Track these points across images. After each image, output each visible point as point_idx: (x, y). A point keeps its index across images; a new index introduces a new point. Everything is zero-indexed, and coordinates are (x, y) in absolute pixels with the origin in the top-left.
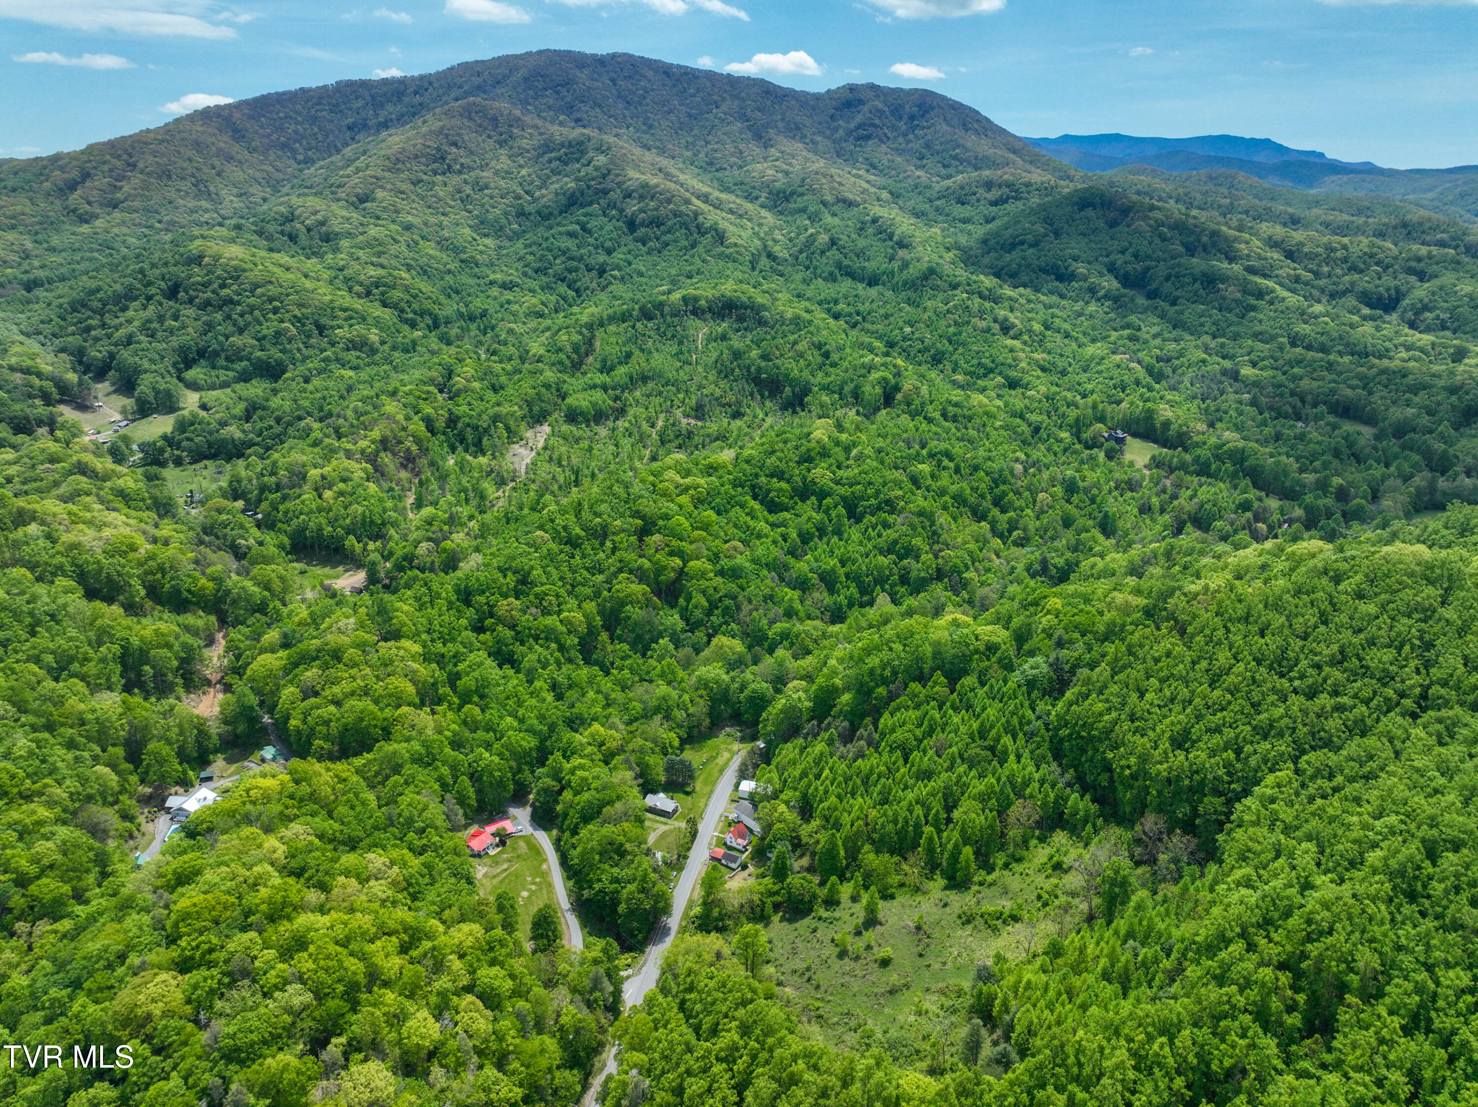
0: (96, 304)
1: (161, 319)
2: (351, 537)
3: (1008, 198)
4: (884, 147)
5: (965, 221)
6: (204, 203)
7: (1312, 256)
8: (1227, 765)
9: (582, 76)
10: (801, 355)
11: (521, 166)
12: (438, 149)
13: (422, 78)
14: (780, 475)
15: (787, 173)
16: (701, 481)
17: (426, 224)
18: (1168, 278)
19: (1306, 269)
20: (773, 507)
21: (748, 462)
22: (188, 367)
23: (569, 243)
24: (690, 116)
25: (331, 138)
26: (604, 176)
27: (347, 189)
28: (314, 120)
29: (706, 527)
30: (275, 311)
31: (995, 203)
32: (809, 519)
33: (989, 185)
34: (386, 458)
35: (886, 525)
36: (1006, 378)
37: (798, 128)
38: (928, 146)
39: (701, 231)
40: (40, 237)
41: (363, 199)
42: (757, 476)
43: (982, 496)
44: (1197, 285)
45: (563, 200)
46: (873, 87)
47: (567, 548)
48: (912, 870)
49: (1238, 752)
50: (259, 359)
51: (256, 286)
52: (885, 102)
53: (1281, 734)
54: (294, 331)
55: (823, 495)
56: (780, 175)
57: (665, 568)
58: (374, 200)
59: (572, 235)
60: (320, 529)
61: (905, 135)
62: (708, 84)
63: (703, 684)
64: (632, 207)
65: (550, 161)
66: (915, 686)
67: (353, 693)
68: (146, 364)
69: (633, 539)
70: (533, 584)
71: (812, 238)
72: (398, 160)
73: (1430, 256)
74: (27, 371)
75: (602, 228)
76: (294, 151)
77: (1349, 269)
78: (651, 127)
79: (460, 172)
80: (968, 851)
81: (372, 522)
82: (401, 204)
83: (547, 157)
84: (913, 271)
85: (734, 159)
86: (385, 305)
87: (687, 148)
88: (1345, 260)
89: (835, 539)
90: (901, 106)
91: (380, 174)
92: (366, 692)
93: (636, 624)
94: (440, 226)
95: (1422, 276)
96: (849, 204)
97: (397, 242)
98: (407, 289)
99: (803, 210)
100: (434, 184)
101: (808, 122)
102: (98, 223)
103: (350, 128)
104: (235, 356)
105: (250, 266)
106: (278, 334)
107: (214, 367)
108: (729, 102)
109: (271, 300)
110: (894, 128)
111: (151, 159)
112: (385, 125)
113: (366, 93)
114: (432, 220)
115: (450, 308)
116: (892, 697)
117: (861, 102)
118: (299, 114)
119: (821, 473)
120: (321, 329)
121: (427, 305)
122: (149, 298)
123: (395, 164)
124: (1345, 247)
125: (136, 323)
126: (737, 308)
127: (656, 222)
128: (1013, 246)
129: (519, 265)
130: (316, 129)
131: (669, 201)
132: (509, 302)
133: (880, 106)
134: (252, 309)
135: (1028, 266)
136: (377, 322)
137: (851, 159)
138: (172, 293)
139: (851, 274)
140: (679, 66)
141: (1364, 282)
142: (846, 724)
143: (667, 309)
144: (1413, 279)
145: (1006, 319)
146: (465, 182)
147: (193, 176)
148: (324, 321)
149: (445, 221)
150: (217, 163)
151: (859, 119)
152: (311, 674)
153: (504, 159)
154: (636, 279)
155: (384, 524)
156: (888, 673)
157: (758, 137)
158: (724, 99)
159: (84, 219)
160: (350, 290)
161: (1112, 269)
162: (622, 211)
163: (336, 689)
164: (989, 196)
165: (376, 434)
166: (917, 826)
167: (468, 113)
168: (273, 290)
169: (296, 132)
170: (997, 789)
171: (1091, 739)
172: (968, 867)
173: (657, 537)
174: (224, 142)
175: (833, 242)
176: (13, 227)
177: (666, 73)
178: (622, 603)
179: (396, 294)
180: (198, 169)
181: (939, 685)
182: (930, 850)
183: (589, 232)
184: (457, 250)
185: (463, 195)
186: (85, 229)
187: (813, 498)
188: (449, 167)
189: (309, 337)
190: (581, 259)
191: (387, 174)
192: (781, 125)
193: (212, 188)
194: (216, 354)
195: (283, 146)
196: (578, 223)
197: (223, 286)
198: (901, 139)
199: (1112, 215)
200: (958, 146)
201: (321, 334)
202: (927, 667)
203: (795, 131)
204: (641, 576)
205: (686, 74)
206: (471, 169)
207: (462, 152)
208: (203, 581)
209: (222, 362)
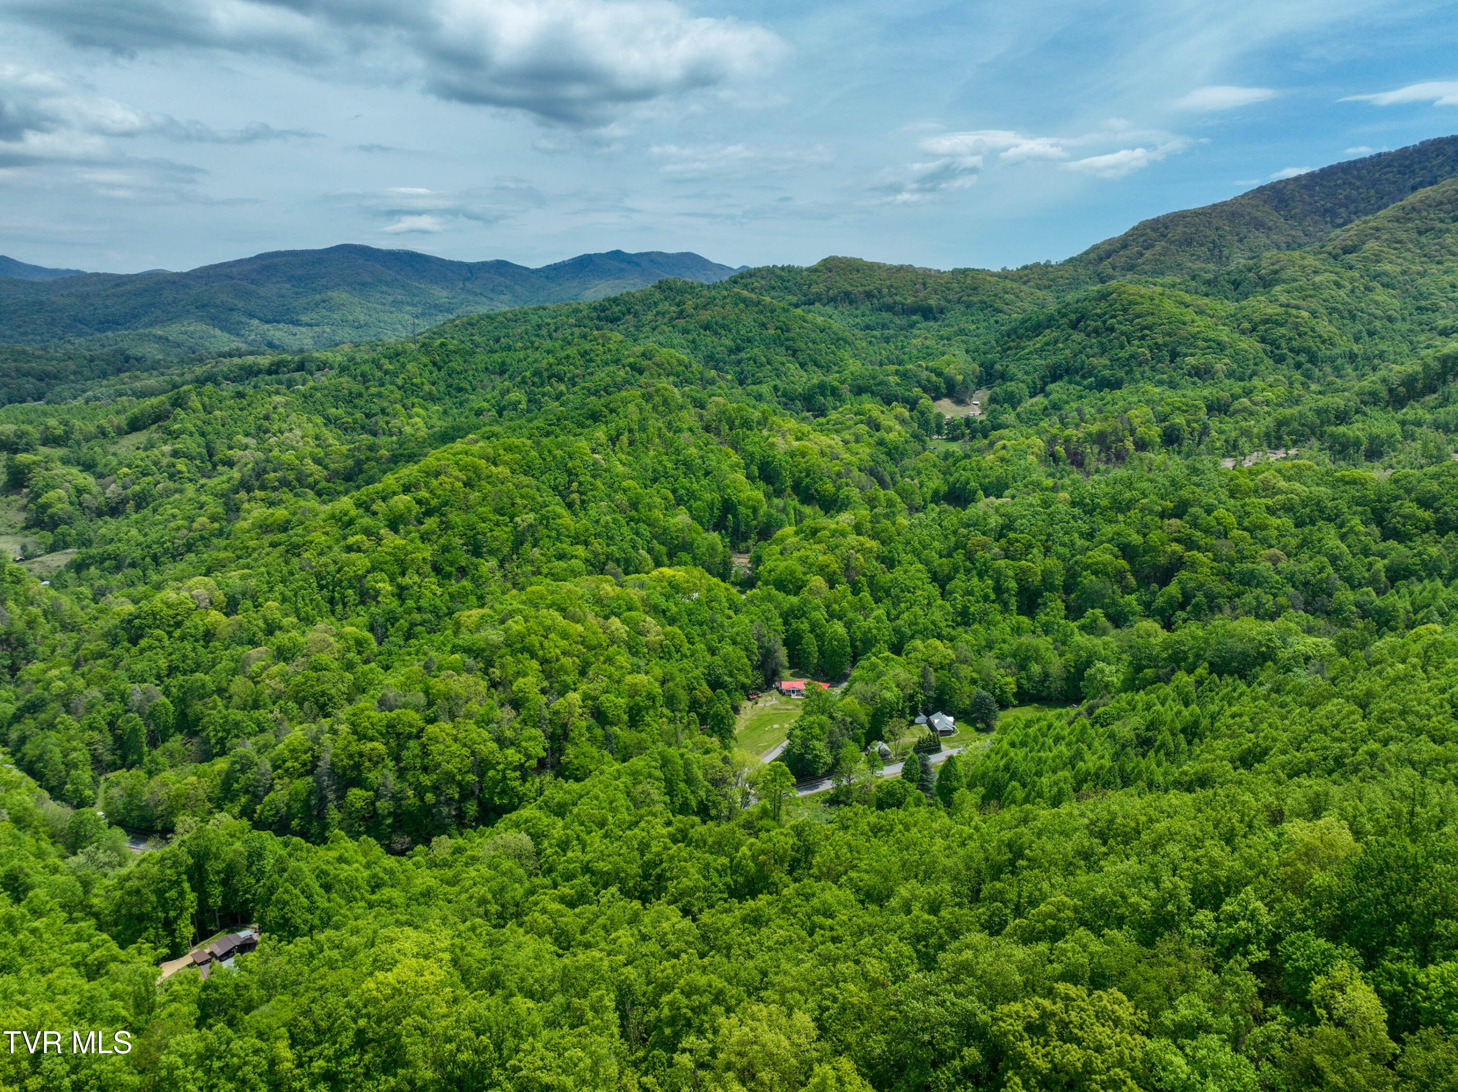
0: (1022, 331)
14: (1428, 501)
16: (1304, 489)
22: (1054, 381)
28: (1375, 183)
29: (1253, 528)
30: (1142, 338)
41: (1348, 251)
42: (1393, 499)
54: (1148, 356)
57: (1159, 550)
58: (1359, 251)
66: (1180, 675)
74: (935, 371)
76: (1335, 216)
82: (1388, 254)
86: (1260, 340)
91: (1385, 224)
93: (1084, 591)
98: (1297, 327)
100: (1447, 232)
104: (1088, 373)
105: (1142, 300)
106: (1132, 357)
107: (1070, 382)
109: (1143, 328)
111: (1181, 230)
114: (1417, 268)
118: (1360, 178)
120: (1174, 356)
121: (1312, 343)
122: (1058, 327)
123: (1409, 213)
125: (1038, 345)
130: (1372, 192)
136: (1237, 354)
138: (1075, 323)
147: (1213, 241)
148: (1182, 349)
150: (1243, 229)
160: (1236, 326)
165: (1095, 428)
168: (1150, 321)
169: (1346, 198)
173: (1175, 522)
174: (1264, 210)
176: (1050, 287)
178: (1085, 569)
179: (1281, 332)
180: (1221, 236)
189: (1158, 362)
191: (1392, 225)
193: (1226, 252)
194: (1077, 371)
195: (1326, 212)
197: (1114, 316)
201: (1171, 360)
209: (1078, 378)
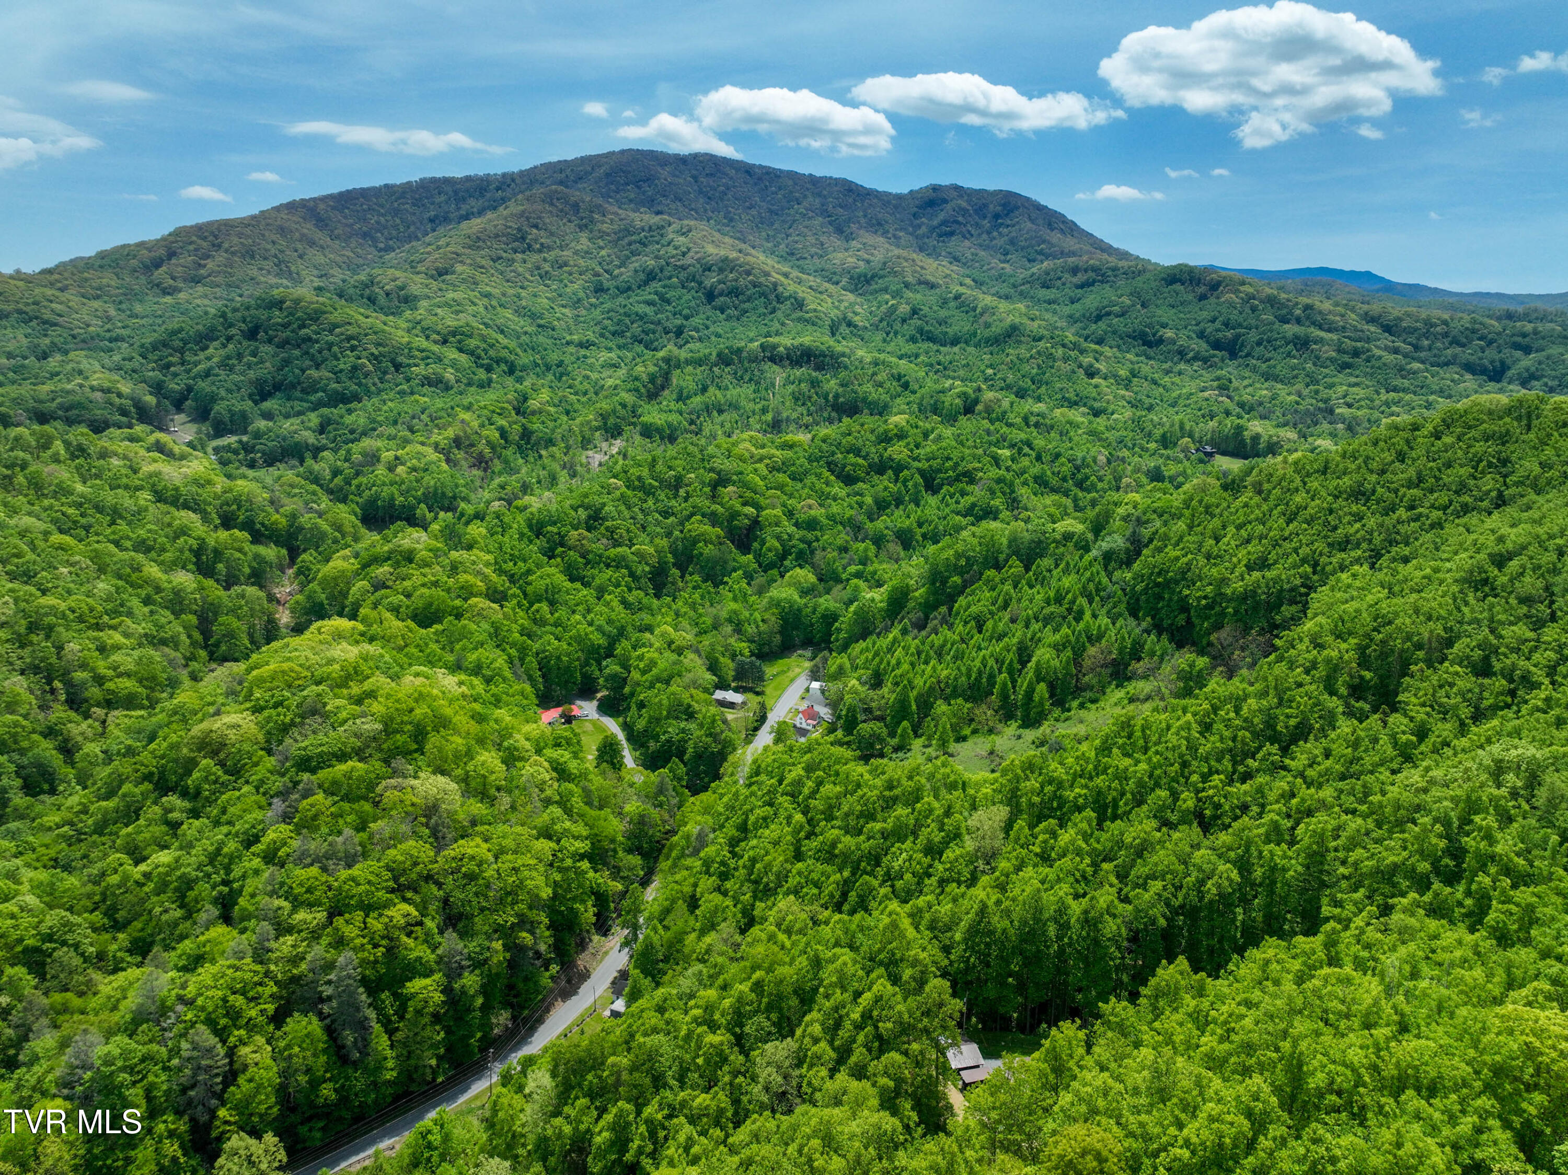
0: (177, 343)
1: (240, 356)
2: (423, 506)
3: (1094, 282)
4: (967, 243)
5: (1049, 302)
6: (285, 282)
7: (1411, 331)
8: (1305, 576)
9: (664, 173)
10: (880, 385)
11: (602, 248)
12: (519, 230)
13: (504, 175)
14: (857, 452)
15: (868, 262)
16: (778, 453)
17: (504, 295)
18: (1259, 344)
19: (1404, 342)
20: (848, 480)
21: (824, 441)
22: (264, 398)
23: (649, 310)
24: (771, 211)
25: (412, 228)
26: (684, 254)
27: (427, 263)
28: (396, 212)
29: (780, 487)
30: (353, 349)
31: (1081, 286)
32: (886, 488)
33: (1075, 271)
34: (459, 455)
35: (963, 493)
36: (1092, 408)
37: (880, 224)
38: (1012, 242)
39: (780, 299)
40: (124, 306)
41: (442, 273)
42: (833, 454)
43: (1064, 479)
44: (1291, 347)
45: (642, 276)
46: (957, 188)
47: (640, 494)
48: (984, 713)
49: (1315, 565)
50: (336, 392)
51: (336, 326)
52: (969, 202)
53: (1358, 546)
54: (371, 368)
55: (899, 468)
56: (861, 263)
57: (738, 514)
58: (453, 273)
59: (650, 303)
60: (392, 499)
61: (989, 233)
62: (790, 183)
63: (775, 603)
64: (711, 280)
65: (630, 244)
66: (991, 573)
67: (423, 585)
68: (223, 393)
69: (707, 490)
70: (604, 519)
71: (893, 309)
72: (478, 238)
73: (1536, 332)
74: (108, 391)
75: (680, 298)
76: (375, 241)
77: (1451, 343)
78: (731, 220)
79: (540, 251)
80: (1042, 688)
81: (443, 494)
82: (479, 277)
83: (626, 240)
84: (996, 329)
85: (813, 250)
86: (461, 350)
87: (768, 240)
88: (1446, 335)
89: (912, 506)
90: (985, 206)
91: (460, 250)
92: (436, 584)
93: (708, 560)
94: (519, 297)
95: (1527, 350)
96: (933, 286)
97: (475, 304)
98: (484, 339)
99: (885, 290)
100: (513, 261)
101: (890, 219)
102: (182, 295)
103: (431, 220)
104: (313, 387)
105: (329, 309)
106: (355, 368)
107: (289, 399)
108: (811, 199)
109: (349, 339)
110: (977, 225)
111: (235, 240)
112: (467, 217)
113: (448, 189)
114: (511, 292)
115: (525, 359)
116: (966, 585)
117: (945, 201)
118: (382, 206)
119: (898, 451)
120: (397, 367)
121: (504, 353)
122: (229, 339)
123: (476, 242)
124: (1445, 323)
125: (215, 360)
126: (816, 356)
127: (735, 292)
128: (1099, 318)
129: (597, 329)
130: (398, 221)
131: (748, 273)
132: (585, 357)
133: (964, 204)
134: (330, 345)
135: (1114, 332)
136: (454, 364)
137: (934, 254)
138: (252, 334)
139: (931, 338)
140: (761, 167)
141: (1467, 354)
142: (920, 614)
143: (745, 354)
144: (1518, 354)
145: (1091, 366)
146: (545, 260)
147: (275, 256)
148: (400, 359)
149: (523, 293)
150: (299, 246)
151: (942, 216)
152: (383, 571)
153: (584, 240)
154: (713, 338)
155: (455, 497)
156: (963, 562)
157: (839, 231)
158: (805, 197)
159: (166, 292)
160: (427, 338)
161: (1201, 335)
162: (700, 283)
163: (407, 583)
164: (1075, 280)
165: (450, 433)
166: (992, 677)
167: (550, 199)
168: (352, 330)
169: (378, 222)
170: (1073, 639)
171: (1167, 584)
172: (1041, 704)
173: (731, 488)
174: (309, 228)
175: (914, 312)
176: (97, 297)
177: (748, 172)
178: (695, 542)
179: (473, 343)
180: (282, 252)
181: (1016, 567)
182: (1004, 696)
183: (668, 302)
184: (533, 316)
185: (542, 272)
186: (168, 299)
187: (890, 472)
188: (529, 246)
189: (385, 373)
190: (659, 323)
191: (467, 251)
192: (863, 221)
193: (293, 268)
194: (293, 386)
195: (365, 235)
196: (656, 293)
197: (303, 326)
198: (985, 236)
199: (1202, 289)
200: (1044, 242)
201: (397, 370)
202: (1002, 557)
203: (877, 226)
204: (713, 519)
205: (768, 173)
206: (550, 249)
207: (542, 233)
208: (276, 516)
209: (298, 394)
